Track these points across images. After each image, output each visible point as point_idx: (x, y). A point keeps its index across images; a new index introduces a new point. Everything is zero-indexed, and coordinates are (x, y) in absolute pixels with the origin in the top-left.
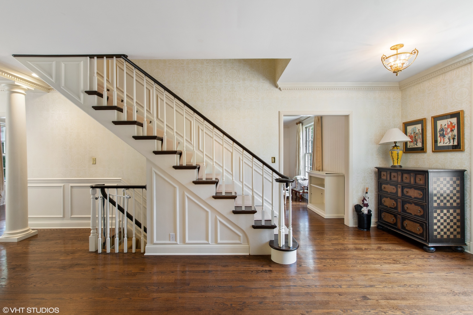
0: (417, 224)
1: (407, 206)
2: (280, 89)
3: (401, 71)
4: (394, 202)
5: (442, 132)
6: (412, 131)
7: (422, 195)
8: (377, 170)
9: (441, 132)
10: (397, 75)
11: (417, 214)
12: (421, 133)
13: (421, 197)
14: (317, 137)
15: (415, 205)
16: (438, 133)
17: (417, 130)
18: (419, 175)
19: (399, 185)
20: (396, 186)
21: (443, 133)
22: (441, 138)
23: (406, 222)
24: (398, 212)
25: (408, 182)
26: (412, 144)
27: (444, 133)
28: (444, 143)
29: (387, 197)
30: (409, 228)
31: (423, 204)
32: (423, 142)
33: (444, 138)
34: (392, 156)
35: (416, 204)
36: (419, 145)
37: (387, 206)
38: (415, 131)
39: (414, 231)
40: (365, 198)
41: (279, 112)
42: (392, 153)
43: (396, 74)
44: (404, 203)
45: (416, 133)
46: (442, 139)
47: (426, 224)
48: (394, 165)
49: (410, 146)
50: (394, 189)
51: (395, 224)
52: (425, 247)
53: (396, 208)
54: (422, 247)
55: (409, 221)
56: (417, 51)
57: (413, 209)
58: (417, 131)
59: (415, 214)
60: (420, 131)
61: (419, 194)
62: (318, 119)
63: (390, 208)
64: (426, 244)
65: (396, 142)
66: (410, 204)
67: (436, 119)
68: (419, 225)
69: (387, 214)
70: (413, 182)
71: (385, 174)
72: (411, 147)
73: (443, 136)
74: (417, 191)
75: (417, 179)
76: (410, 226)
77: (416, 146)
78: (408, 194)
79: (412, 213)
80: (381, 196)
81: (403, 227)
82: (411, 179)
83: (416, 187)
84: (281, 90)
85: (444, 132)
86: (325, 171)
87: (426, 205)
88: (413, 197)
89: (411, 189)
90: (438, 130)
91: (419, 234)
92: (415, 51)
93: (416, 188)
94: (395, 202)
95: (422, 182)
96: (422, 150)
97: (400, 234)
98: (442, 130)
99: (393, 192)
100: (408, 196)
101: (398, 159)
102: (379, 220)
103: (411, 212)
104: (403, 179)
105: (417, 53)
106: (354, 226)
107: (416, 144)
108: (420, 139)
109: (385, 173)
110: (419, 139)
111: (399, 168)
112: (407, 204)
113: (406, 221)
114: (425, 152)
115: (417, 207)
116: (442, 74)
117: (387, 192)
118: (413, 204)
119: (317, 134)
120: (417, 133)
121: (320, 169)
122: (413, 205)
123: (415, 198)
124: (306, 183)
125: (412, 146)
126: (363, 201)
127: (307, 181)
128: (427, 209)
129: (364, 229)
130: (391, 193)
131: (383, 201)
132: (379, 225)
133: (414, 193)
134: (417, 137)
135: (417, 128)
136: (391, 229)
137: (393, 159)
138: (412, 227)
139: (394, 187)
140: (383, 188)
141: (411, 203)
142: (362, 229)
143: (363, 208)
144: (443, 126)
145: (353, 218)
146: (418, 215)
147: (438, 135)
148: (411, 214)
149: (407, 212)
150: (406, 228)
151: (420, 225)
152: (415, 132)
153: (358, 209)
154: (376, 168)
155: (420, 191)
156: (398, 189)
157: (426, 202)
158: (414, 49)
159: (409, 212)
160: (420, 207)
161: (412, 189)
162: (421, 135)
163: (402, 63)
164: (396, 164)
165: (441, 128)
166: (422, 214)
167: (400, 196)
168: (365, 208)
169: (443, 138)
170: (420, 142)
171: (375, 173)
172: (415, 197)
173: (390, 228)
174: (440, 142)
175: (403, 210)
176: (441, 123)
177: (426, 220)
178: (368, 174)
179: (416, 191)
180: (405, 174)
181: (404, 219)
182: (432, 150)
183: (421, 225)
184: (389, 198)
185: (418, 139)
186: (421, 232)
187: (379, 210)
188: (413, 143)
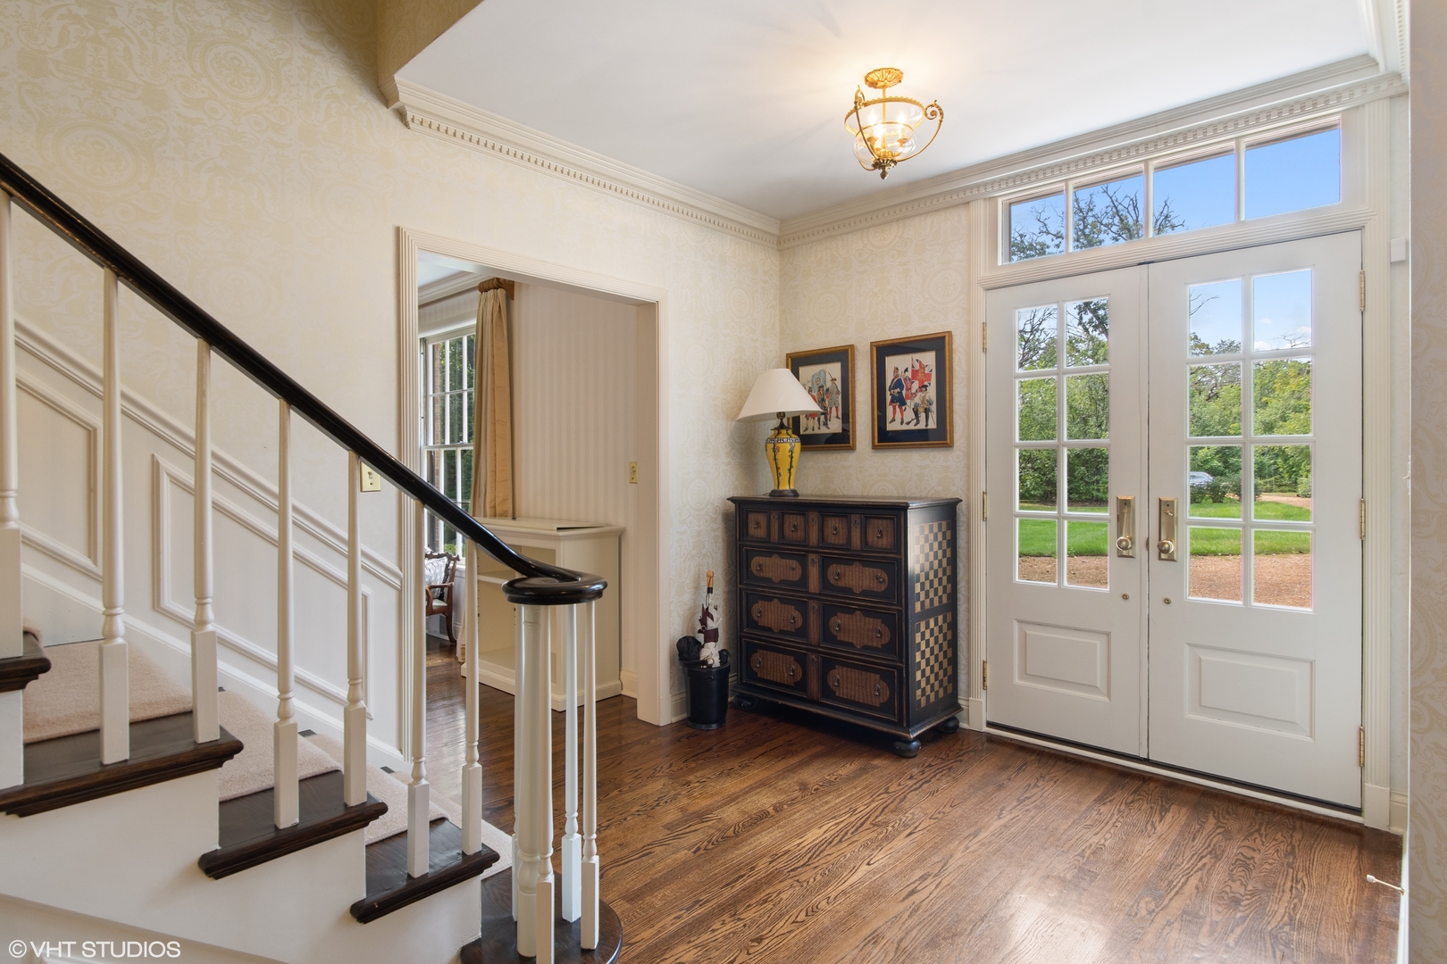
0: (872, 675)
1: (839, 620)
2: (401, 115)
3: (895, 162)
4: (796, 614)
5: (899, 390)
6: (813, 384)
7: (887, 582)
8: (732, 506)
9: (896, 391)
10: (883, 176)
11: (870, 644)
12: (840, 389)
13: (883, 587)
14: (493, 382)
15: (866, 616)
16: (888, 393)
17: (828, 378)
18: (876, 520)
19: (812, 557)
20: (802, 560)
21: (900, 393)
22: (894, 409)
23: (838, 674)
24: (811, 645)
25: (841, 542)
26: (814, 423)
27: (904, 392)
28: (902, 423)
29: (769, 599)
30: (845, 691)
31: (889, 609)
32: (847, 417)
33: (904, 408)
34: (775, 459)
35: (868, 612)
36: (835, 426)
37: (769, 630)
38: (821, 383)
39: (864, 699)
40: (707, 609)
41: (398, 230)
42: (775, 450)
43: (881, 171)
44: (828, 612)
45: (825, 389)
46: (898, 409)
47: (900, 670)
48: (781, 488)
49: (806, 429)
50: (793, 569)
51: (802, 685)
52: (898, 745)
53: (802, 632)
54: (887, 745)
55: (845, 669)
56: (940, 110)
57: (858, 630)
58: (829, 384)
59: (866, 642)
60: (839, 383)
61: (876, 581)
62: (497, 309)
63: (782, 632)
64: (901, 733)
65: (784, 413)
66: (847, 615)
67: (884, 350)
68: (878, 676)
69: (771, 655)
70: (859, 541)
71: (763, 522)
72: (810, 432)
73: (900, 401)
74: (871, 569)
75: (870, 532)
76: (849, 686)
77: (824, 430)
78: (841, 584)
79: (855, 643)
80: (747, 594)
81: (827, 691)
82: (853, 533)
83: (866, 557)
84: (406, 125)
85: (902, 390)
86: (528, 517)
87: (900, 611)
88: (857, 591)
89: (851, 564)
90: (888, 383)
91: (878, 705)
92: (935, 109)
93: (867, 563)
94: (797, 612)
95: (885, 543)
96: (842, 441)
97: (818, 714)
98: (898, 384)
99: (791, 579)
100: (842, 587)
101: (790, 470)
102: (741, 680)
103: (850, 641)
104: (826, 534)
105: (939, 117)
106: (674, 720)
107: (826, 424)
108: (837, 408)
109: (761, 518)
110: (834, 409)
111: (791, 499)
112: (839, 614)
113: (836, 671)
114: (852, 449)
115: (871, 620)
116: (897, 220)
117: (769, 580)
118: (858, 612)
119: (493, 369)
120: (828, 390)
121: (507, 511)
122: (858, 617)
123: (865, 593)
124: (438, 571)
125: (813, 430)
126: (703, 621)
127: (441, 563)
128: (904, 624)
129: (709, 722)
130: (782, 582)
131: (755, 615)
132: (742, 694)
133: (860, 578)
134: (827, 402)
135: (828, 376)
136: (788, 704)
137: (778, 469)
138: (857, 688)
139: (794, 563)
140: (754, 568)
141: (850, 611)
142: (703, 727)
143: (703, 647)
144: (900, 372)
145: (672, 686)
146: (875, 644)
147: (889, 398)
148: (851, 645)
149: (840, 641)
150: (837, 694)
151: (881, 678)
152: (822, 387)
153: (687, 650)
154: (731, 499)
155: (879, 570)
156: (810, 567)
157: (899, 604)
158: (933, 103)
159: (846, 640)
160: (879, 621)
161: (854, 566)
162: (840, 396)
163: (900, 137)
164: (785, 487)
165: (896, 377)
166: (886, 640)
167: (817, 592)
168: (711, 644)
169: (900, 407)
170: (837, 417)
171: (727, 517)
172: (863, 591)
173: (784, 703)
174: (894, 420)
175: (827, 635)
176: (897, 365)
177: (901, 658)
178: (707, 521)
179: (869, 571)
180: (833, 519)
181: (828, 664)
182: (873, 442)
183: (886, 676)
184: (776, 600)
185: (831, 409)
186: (885, 700)
187: (744, 645)
188: (816, 418)
